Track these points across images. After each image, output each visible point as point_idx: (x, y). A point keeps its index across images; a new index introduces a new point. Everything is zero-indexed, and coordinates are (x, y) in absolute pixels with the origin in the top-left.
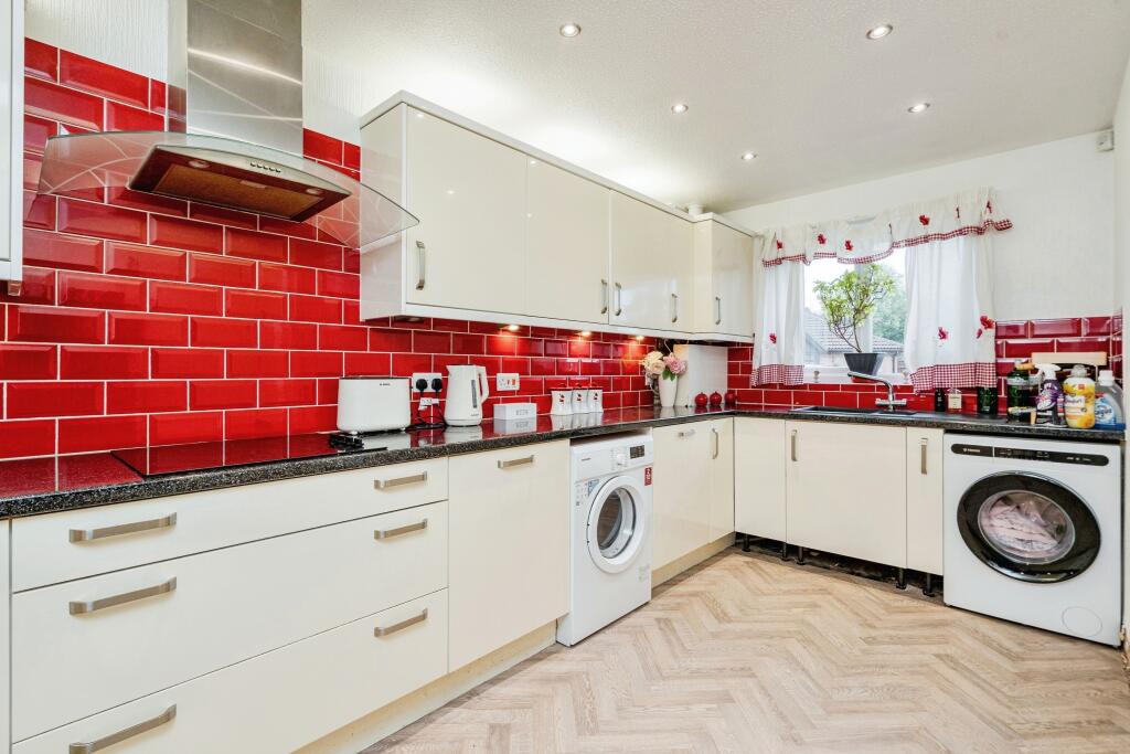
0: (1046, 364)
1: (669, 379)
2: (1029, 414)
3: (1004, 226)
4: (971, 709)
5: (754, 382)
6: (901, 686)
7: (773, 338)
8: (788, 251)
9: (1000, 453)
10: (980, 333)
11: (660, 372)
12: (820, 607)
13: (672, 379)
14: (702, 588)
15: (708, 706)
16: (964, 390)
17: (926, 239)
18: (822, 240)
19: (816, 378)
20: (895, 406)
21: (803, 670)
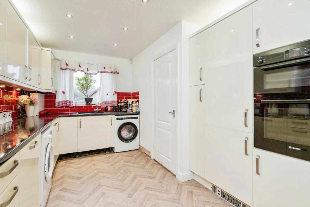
0: (130, 101)
1: (32, 106)
2: (127, 111)
3: (118, 73)
4: (136, 167)
5: (57, 106)
6: (125, 170)
7: (64, 93)
8: (69, 67)
9: (124, 119)
10: (114, 94)
11: (28, 103)
12: (96, 164)
13: (33, 106)
14: (62, 175)
15: (102, 198)
16: (111, 106)
17: (105, 72)
18: (80, 66)
19: (76, 104)
20: (99, 111)
21: (109, 178)
